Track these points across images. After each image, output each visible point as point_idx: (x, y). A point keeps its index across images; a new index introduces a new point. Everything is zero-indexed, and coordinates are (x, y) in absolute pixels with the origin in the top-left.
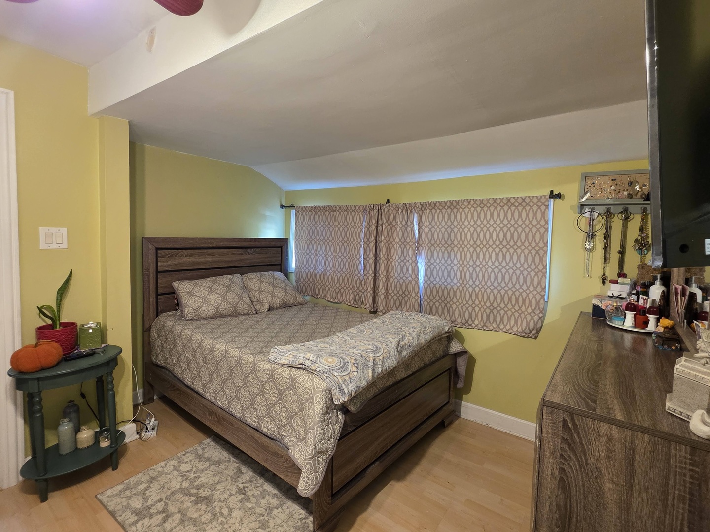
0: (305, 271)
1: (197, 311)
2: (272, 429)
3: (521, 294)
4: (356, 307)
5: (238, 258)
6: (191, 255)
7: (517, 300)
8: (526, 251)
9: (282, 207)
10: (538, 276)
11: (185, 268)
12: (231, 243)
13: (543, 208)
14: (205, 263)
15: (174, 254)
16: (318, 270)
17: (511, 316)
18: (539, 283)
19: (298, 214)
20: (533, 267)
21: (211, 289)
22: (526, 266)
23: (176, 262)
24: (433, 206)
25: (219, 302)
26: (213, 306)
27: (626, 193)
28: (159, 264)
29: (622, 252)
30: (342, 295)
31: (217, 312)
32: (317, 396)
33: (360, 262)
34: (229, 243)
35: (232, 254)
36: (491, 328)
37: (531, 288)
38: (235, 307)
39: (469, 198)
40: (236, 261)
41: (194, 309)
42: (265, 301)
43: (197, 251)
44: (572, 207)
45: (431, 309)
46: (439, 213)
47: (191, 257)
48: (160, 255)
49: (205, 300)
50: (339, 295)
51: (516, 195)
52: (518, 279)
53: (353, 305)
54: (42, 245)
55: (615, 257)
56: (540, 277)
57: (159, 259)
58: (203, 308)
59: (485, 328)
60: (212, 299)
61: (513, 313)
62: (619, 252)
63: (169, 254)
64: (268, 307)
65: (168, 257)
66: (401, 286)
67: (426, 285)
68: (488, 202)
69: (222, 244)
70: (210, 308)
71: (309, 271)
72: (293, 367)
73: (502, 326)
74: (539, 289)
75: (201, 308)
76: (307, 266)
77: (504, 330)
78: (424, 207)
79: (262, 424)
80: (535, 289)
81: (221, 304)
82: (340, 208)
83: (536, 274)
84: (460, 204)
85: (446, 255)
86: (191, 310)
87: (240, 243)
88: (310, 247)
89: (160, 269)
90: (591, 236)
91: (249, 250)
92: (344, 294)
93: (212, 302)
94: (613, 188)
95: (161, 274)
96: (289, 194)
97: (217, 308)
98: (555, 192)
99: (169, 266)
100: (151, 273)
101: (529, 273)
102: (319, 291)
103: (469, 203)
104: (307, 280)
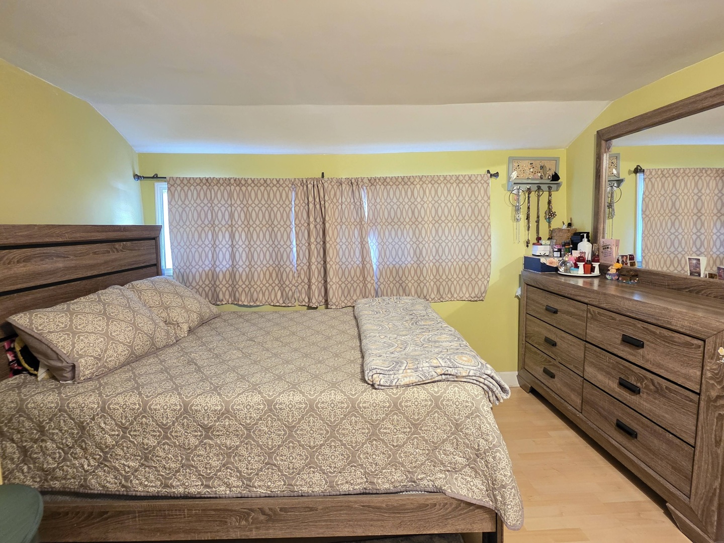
0: (197, 270)
1: (100, 360)
2: (399, 479)
3: (470, 263)
4: (289, 306)
5: (101, 259)
6: (27, 259)
7: (467, 269)
8: (473, 225)
9: (137, 177)
10: (484, 246)
12: (93, 234)
13: (485, 185)
14: (53, 272)
16: (221, 266)
17: (462, 285)
18: (486, 251)
19: (173, 189)
20: (480, 238)
22: (473, 238)
24: (384, 181)
27: (539, 175)
29: (538, 222)
30: (264, 295)
31: (133, 353)
32: (483, 405)
33: (292, 249)
34: (89, 234)
35: (95, 253)
36: (447, 299)
37: (480, 257)
38: (152, 338)
39: (421, 175)
40: (101, 264)
41: (95, 358)
42: (181, 320)
43: (38, 250)
44: (503, 185)
45: (377, 293)
46: (384, 189)
47: (28, 264)
50: (261, 295)
51: (464, 174)
52: (467, 251)
53: (284, 305)
55: (533, 225)
56: (486, 246)
59: (442, 300)
60: (118, 333)
61: (464, 282)
62: (536, 222)
64: (188, 329)
66: (350, 272)
67: (381, 267)
68: (439, 179)
69: (79, 236)
70: (120, 349)
71: (204, 270)
72: (425, 383)
73: (455, 295)
74: (486, 257)
75: (105, 352)
76: (200, 263)
77: (458, 298)
78: (373, 182)
79: (379, 481)
80: (483, 257)
82: (253, 181)
83: (483, 244)
84: (412, 180)
85: (393, 233)
86: (90, 360)
87: (104, 233)
88: (203, 236)
90: (517, 209)
91: (117, 245)
92: (267, 293)
93: (121, 338)
94: (532, 170)
96: (144, 158)
98: (492, 172)
101: (476, 244)
102: (224, 295)
103: (421, 179)
104: (201, 283)
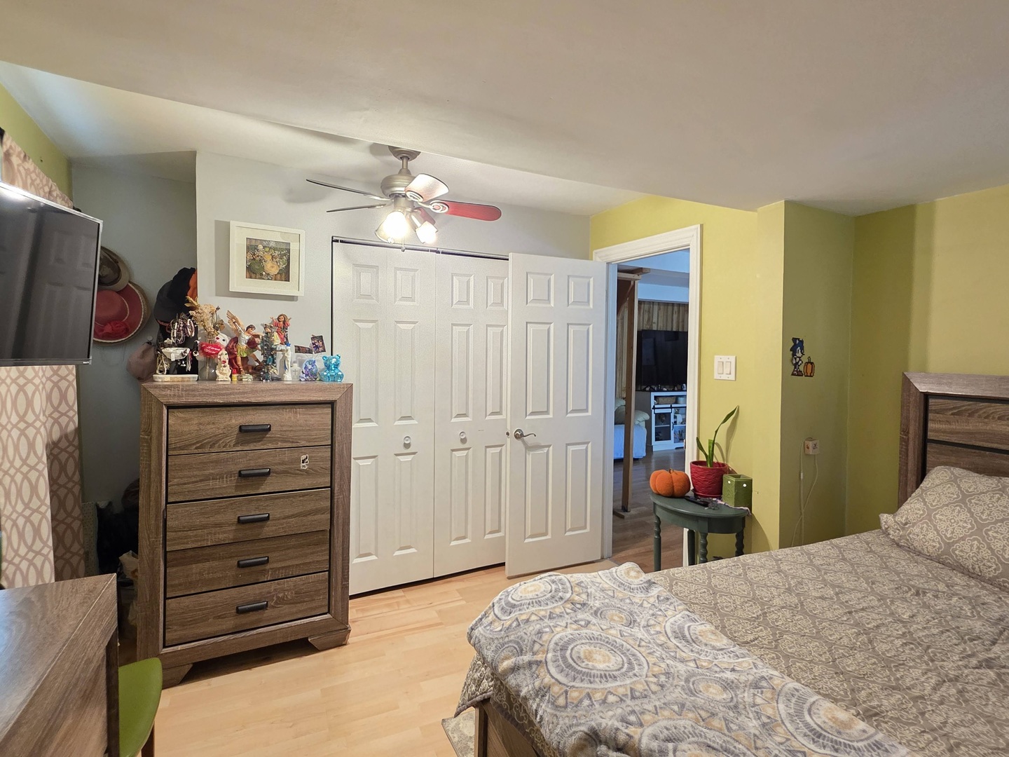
11: (995, 446)
15: (966, 410)
21: (964, 499)
23: (970, 427)
25: (959, 533)
26: (938, 534)
28: (931, 425)
48: (933, 408)
49: (929, 515)
54: (716, 376)
57: (931, 416)
58: (916, 530)
63: (954, 408)
65: (953, 414)
81: (963, 539)
89: (931, 435)
95: (934, 445)
97: (949, 545)
99: (952, 433)
100: (910, 440)
